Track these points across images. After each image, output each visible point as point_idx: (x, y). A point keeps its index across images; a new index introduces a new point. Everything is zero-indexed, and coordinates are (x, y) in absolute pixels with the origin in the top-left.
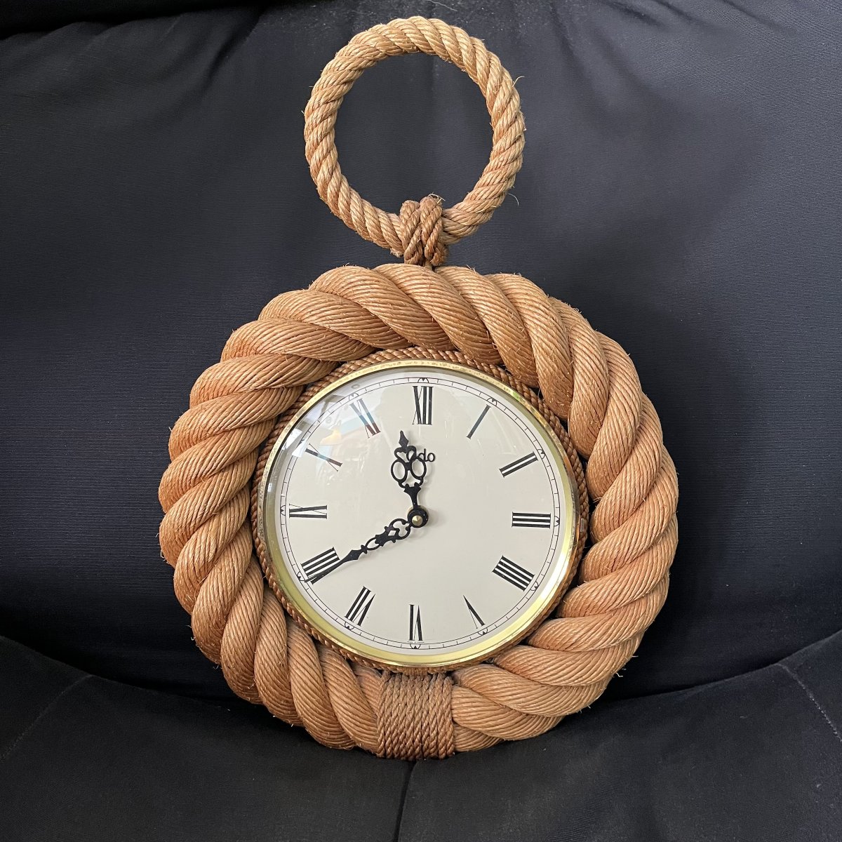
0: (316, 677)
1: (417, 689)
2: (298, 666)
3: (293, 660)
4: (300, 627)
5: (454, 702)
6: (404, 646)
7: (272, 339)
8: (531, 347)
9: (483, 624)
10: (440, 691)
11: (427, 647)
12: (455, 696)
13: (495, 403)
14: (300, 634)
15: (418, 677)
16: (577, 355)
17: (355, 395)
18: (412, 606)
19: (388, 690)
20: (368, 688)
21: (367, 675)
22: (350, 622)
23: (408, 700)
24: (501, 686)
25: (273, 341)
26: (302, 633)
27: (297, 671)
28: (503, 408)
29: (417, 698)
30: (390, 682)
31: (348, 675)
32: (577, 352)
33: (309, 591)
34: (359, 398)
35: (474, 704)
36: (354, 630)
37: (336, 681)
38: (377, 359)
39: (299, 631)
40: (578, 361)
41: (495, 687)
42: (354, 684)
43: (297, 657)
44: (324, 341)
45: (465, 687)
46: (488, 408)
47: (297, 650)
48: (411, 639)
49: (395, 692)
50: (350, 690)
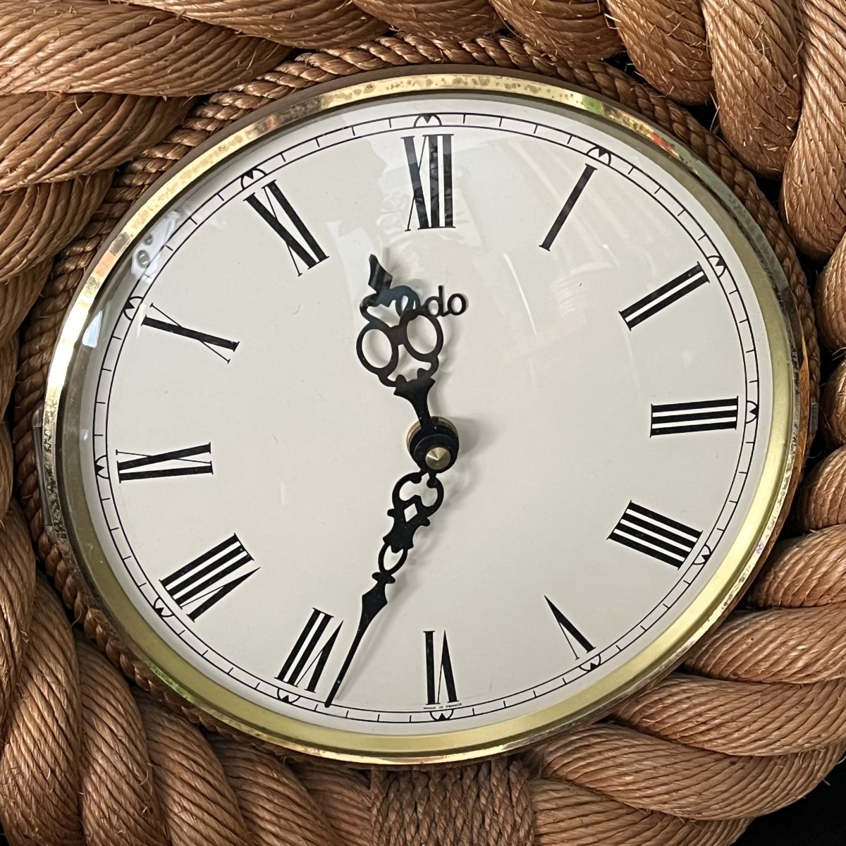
0: (230, 821)
1: (456, 803)
2: (185, 803)
3: (172, 792)
4: (170, 711)
5: (542, 819)
6: (415, 717)
7: (34, 59)
8: (701, 14)
9: (589, 647)
10: (506, 801)
11: (469, 711)
12: (541, 808)
13: (605, 158)
14: (175, 728)
15: (451, 773)
16: (815, 29)
17: (257, 174)
18: (429, 635)
19: (393, 817)
20: (346, 817)
21: (337, 789)
22: (289, 687)
23: (440, 833)
24: (642, 775)
25: (39, 64)
26: (177, 724)
27: (184, 816)
28: (626, 169)
29: (459, 823)
30: (392, 796)
31: (298, 800)
32: (812, 20)
33: (187, 635)
34: (268, 180)
35: (586, 820)
36: (301, 702)
37: (274, 819)
38: (304, 75)
39: (171, 721)
40: (815, 42)
41: (628, 779)
42: (316, 818)
43: (179, 786)
44: (173, 51)
45: (561, 779)
46: (589, 171)
47: (177, 769)
48: (431, 700)
49: (407, 819)
50: (309, 835)
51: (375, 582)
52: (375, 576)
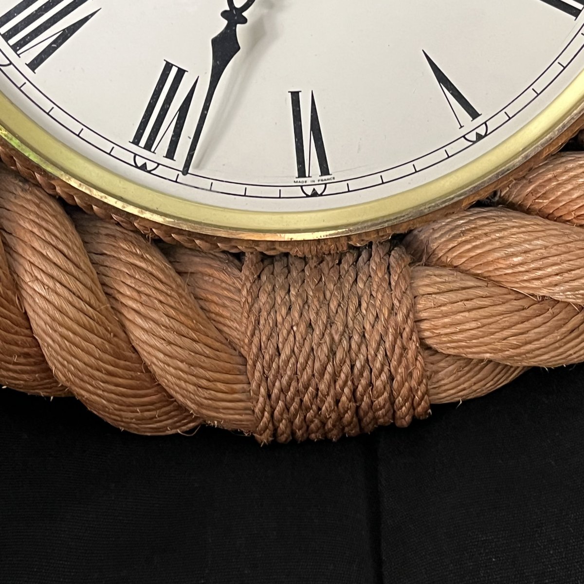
0: (85, 294)
1: (331, 286)
2: (37, 273)
3: (22, 261)
4: (25, 180)
5: (422, 303)
6: (285, 192)
9: (474, 114)
10: (385, 285)
11: (343, 187)
12: (421, 292)
14: (29, 197)
15: (328, 258)
18: (295, 96)
19: (263, 298)
20: (215, 299)
21: (209, 271)
22: (146, 153)
23: (313, 316)
24: (531, 256)
26: (31, 193)
27: (38, 287)
29: (333, 306)
30: (264, 278)
31: (161, 276)
33: (28, 88)
35: (469, 305)
36: (160, 171)
37: (135, 295)
39: (23, 190)
41: (516, 260)
42: (180, 295)
43: (29, 255)
45: (444, 266)
47: (27, 237)
48: (302, 173)
49: (279, 300)
50: (172, 312)
51: (225, 22)
52: (224, 14)
